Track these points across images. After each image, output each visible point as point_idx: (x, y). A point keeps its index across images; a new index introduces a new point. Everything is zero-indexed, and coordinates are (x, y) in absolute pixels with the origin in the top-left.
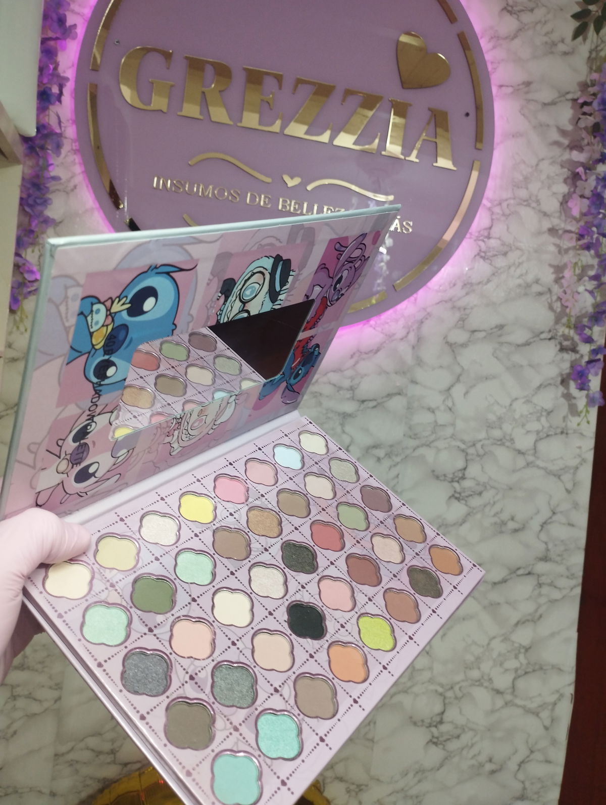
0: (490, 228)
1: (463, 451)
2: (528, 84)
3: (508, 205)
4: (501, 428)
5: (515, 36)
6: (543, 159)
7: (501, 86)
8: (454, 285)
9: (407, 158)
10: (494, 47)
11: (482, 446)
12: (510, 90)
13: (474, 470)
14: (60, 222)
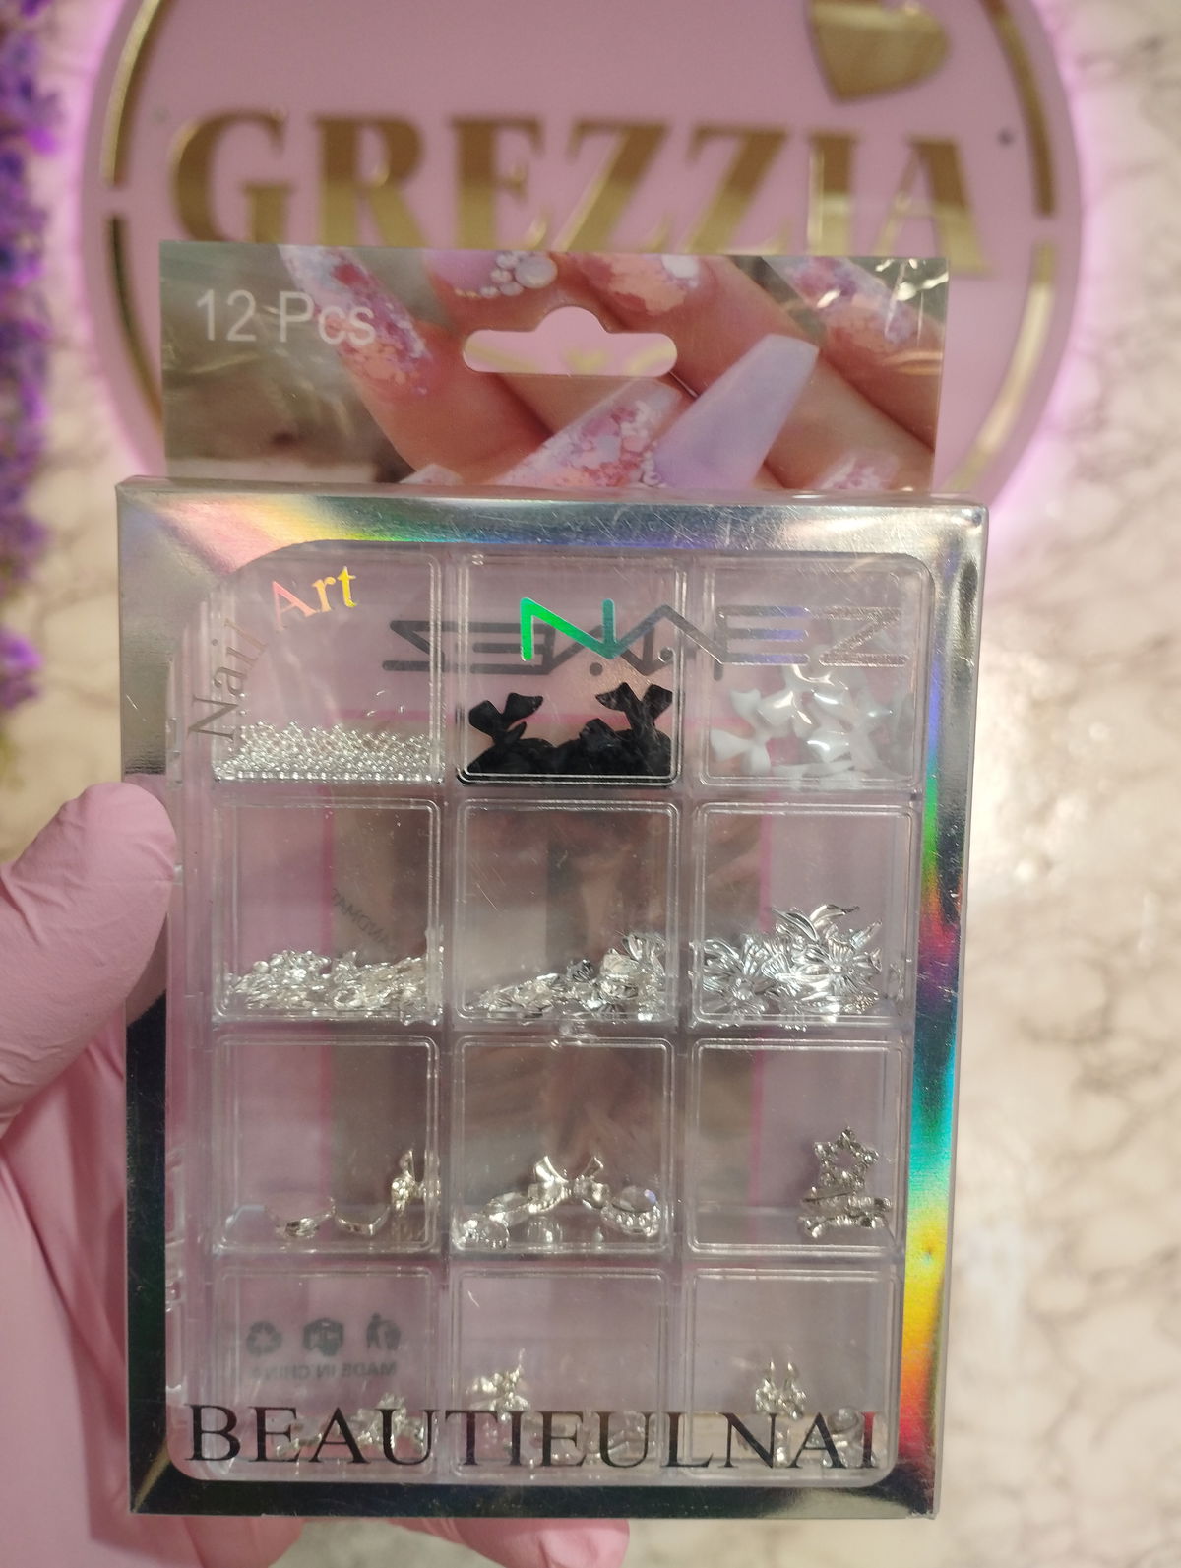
1: (1098, 964)
2: (1154, 44)
12: (1109, 66)
13: (1133, 1012)
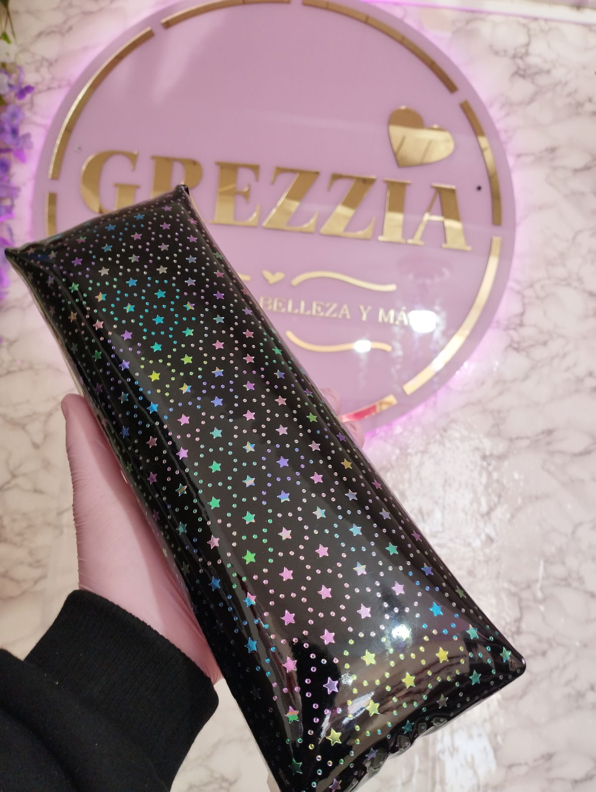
0: (522, 314)
1: (514, 595)
2: (553, 150)
3: (542, 287)
4: (563, 563)
5: (531, 100)
6: (580, 231)
7: (519, 156)
8: (483, 384)
9: (410, 241)
10: (507, 115)
11: (541, 589)
12: (531, 158)
14: (15, 341)
